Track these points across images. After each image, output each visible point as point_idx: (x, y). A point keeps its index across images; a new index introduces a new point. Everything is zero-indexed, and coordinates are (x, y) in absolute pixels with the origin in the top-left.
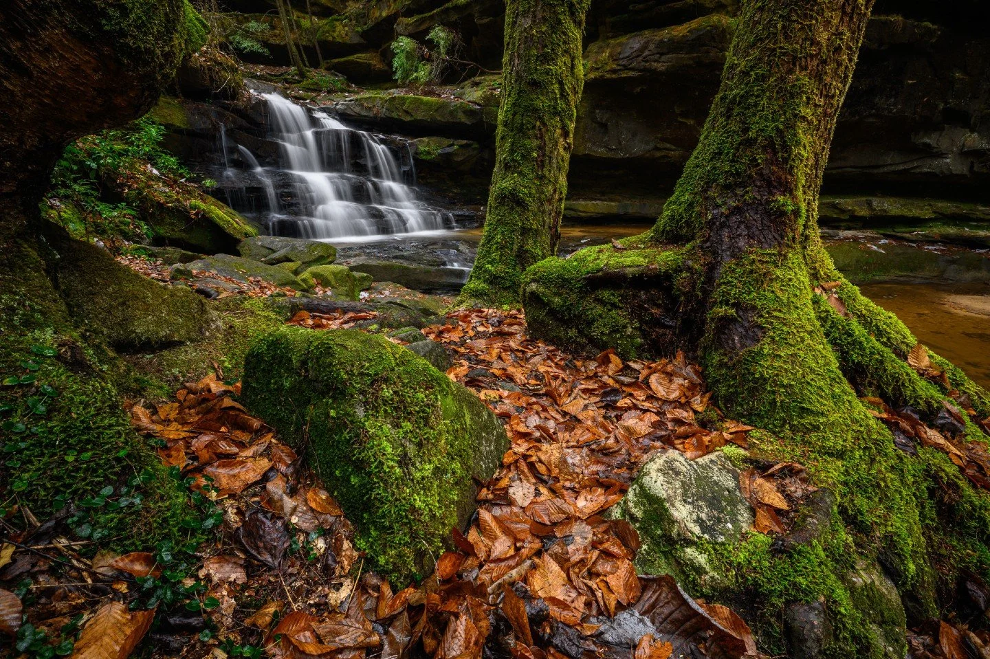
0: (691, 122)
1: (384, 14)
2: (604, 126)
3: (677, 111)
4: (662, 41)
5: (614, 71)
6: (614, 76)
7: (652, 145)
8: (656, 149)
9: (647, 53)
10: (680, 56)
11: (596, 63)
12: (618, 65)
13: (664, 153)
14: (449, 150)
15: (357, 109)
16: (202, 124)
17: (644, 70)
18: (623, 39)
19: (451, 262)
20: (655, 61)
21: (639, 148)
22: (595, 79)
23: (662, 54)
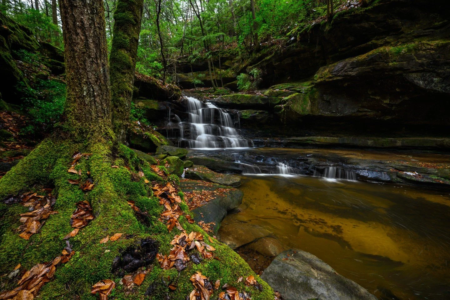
0: (378, 98)
1: (243, 66)
2: (329, 102)
3: (370, 93)
4: (353, 63)
5: (330, 78)
6: (330, 80)
7: (356, 110)
8: (358, 111)
9: (346, 68)
10: (363, 68)
11: (321, 75)
12: (332, 75)
13: (364, 113)
14: (254, 114)
15: (221, 101)
16: (163, 107)
17: (345, 76)
18: (336, 64)
19: (237, 160)
20: (350, 71)
21: (348, 111)
22: (321, 82)
23: (353, 68)
